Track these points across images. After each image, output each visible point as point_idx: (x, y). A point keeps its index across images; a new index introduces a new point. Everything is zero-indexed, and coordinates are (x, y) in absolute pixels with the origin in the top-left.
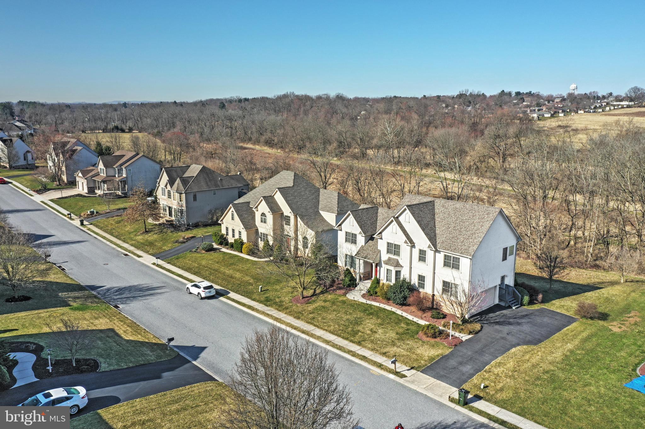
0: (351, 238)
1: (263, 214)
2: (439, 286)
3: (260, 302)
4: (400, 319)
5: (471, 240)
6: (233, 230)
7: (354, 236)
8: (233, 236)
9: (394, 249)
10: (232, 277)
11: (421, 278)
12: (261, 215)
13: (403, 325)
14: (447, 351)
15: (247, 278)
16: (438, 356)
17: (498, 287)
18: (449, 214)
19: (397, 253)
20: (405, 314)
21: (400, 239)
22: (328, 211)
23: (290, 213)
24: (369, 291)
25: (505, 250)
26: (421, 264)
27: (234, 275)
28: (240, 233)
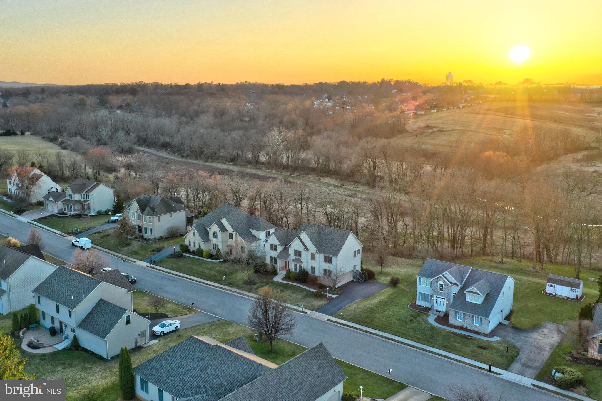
0: (273, 247)
1: (215, 233)
2: (322, 272)
3: (226, 285)
4: (303, 290)
5: (337, 248)
6: (195, 243)
7: (276, 246)
8: (195, 246)
9: (298, 253)
10: (203, 272)
11: (313, 268)
12: (214, 233)
13: (305, 292)
14: (326, 303)
15: (213, 273)
16: (322, 304)
17: (352, 272)
18: (326, 234)
19: (300, 256)
20: (305, 287)
21: (301, 248)
22: (255, 229)
23: (233, 231)
24: (285, 276)
25: (355, 252)
26: (313, 261)
27: (204, 271)
28: (200, 245)
